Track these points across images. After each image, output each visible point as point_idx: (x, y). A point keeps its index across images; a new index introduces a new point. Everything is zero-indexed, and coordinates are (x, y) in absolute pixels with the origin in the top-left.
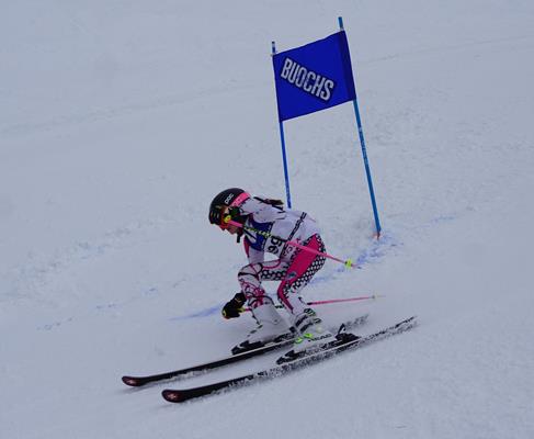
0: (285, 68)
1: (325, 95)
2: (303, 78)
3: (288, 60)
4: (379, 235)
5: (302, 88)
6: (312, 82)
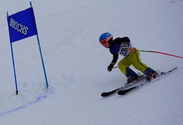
0: (11, 22)
1: (25, 33)
2: (17, 26)
3: (12, 19)
4: (47, 88)
5: (16, 30)
6: (20, 28)
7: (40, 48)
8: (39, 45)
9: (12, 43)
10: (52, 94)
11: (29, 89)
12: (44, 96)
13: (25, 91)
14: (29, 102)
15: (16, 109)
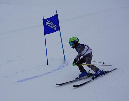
1: (55, 29)
4: (65, 62)
5: (51, 27)
7: (61, 38)
8: (61, 36)
9: (46, 35)
10: (67, 65)
11: (54, 62)
12: (62, 66)
13: (52, 63)
14: (53, 70)
15: (46, 74)
